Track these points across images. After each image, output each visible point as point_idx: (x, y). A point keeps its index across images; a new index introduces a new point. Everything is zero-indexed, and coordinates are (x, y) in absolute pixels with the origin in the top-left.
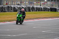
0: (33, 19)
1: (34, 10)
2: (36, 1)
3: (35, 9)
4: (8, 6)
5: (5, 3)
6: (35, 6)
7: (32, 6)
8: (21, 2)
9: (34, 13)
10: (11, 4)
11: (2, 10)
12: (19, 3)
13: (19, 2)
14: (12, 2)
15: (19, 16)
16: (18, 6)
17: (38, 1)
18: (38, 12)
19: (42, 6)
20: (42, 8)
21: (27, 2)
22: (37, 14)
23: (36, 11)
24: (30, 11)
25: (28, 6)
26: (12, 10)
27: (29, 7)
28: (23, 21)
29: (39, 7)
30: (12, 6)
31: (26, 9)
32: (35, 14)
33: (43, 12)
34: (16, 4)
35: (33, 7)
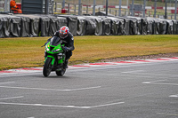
0: (143, 57)
1: (147, 30)
2: (153, 3)
3: (150, 27)
4: (68, 18)
5: (59, 9)
6: (149, 19)
7: (139, 18)
8: (106, 7)
9: (147, 40)
10: (77, 11)
11: (50, 29)
12: (100, 8)
13: (101, 6)
14: (80, 5)
15: (51, 48)
16: (99, 18)
17: (158, 4)
18: (157, 36)
19: (169, 17)
20: (171, 24)
21: (126, 7)
22: (154, 43)
23: (153, 34)
24: (134, 34)
25: (129, 18)
26: (78, 29)
27: (131, 21)
28: (65, 66)
29: (160, 20)
30: (79, 18)
31: (122, 26)
32: (148, 43)
33: (172, 36)
34: (90, 12)
35: (142, 20)
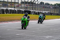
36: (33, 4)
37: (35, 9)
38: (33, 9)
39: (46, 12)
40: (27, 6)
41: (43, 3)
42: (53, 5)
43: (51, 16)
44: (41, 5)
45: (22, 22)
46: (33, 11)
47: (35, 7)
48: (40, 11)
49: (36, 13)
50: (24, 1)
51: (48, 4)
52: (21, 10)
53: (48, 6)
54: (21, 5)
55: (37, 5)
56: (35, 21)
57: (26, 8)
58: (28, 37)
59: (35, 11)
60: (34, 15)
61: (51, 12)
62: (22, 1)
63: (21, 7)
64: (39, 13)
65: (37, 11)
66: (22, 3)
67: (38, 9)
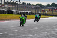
36: (15, 4)
37: (17, 9)
38: (15, 9)
39: (28, 12)
40: (10, 6)
41: (25, 3)
42: (34, 5)
43: (33, 16)
44: (23, 5)
45: (20, 20)
46: (15, 11)
47: (17, 7)
48: (22, 11)
49: (18, 13)
50: (7, 2)
51: (30, 4)
52: (4, 10)
53: (30, 6)
54: (4, 6)
55: (19, 5)
56: (18, 21)
57: (9, 8)
58: (11, 36)
59: (17, 11)
60: (16, 15)
61: (33, 12)
62: (5, 2)
63: (4, 7)
64: (21, 13)
65: (19, 11)
66: (5, 3)
67: (20, 9)
